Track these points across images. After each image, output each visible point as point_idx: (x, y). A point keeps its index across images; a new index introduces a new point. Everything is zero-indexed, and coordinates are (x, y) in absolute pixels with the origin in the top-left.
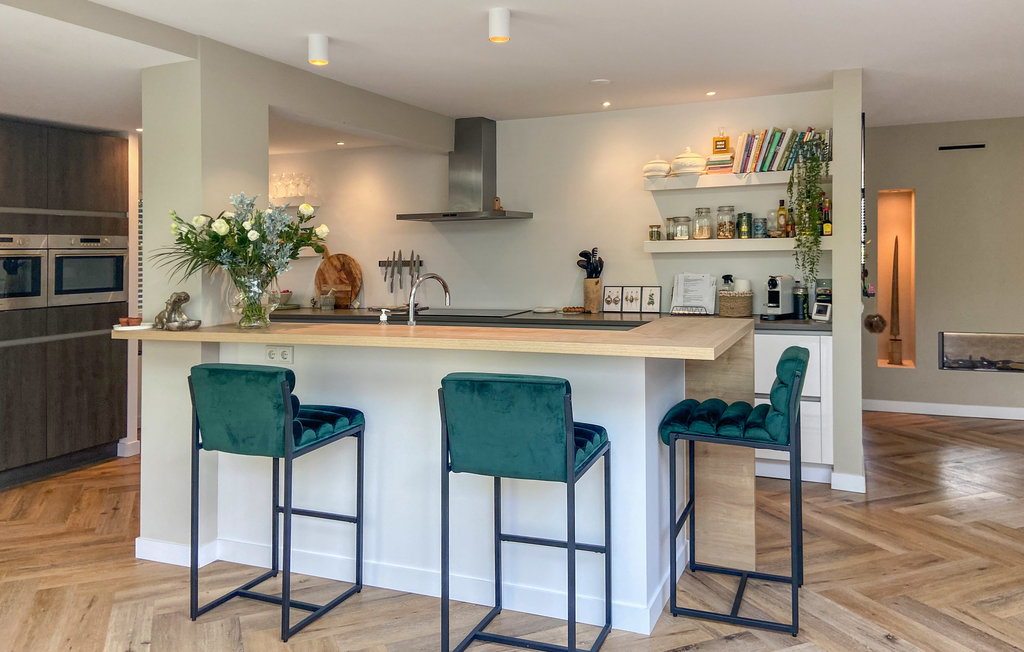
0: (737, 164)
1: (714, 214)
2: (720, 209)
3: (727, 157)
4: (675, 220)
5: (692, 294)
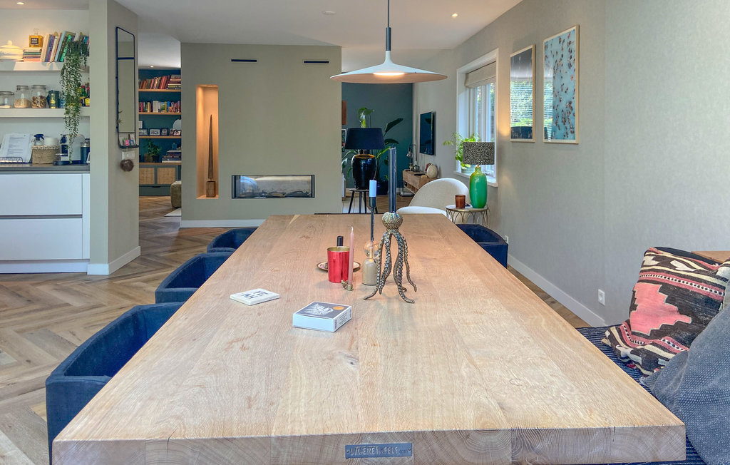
0: (43, 56)
1: (30, 90)
2: (34, 87)
3: (38, 50)
5: (14, 148)
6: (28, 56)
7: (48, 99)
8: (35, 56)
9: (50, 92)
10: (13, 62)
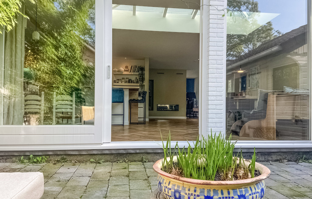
0: (129, 71)
1: (125, 79)
2: (126, 78)
3: (128, 69)
4: (119, 80)
6: (125, 71)
7: (129, 81)
8: (127, 71)
9: (130, 80)
10: (123, 72)
